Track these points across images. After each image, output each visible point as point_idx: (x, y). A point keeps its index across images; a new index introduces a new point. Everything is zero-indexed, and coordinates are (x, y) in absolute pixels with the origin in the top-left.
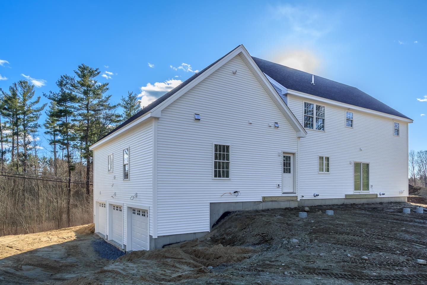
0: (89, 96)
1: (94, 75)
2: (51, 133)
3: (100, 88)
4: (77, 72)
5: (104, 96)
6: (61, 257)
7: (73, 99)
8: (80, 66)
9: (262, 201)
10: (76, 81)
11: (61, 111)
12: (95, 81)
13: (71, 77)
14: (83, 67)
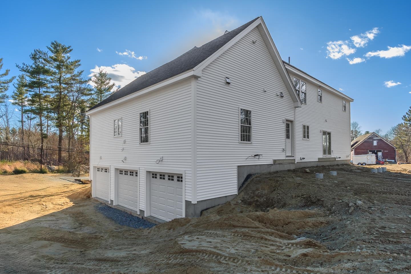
0: (61, 70)
1: (66, 51)
2: (19, 104)
3: (72, 63)
4: (50, 48)
5: (76, 71)
6: (73, 227)
7: (46, 72)
8: (53, 43)
9: (272, 163)
10: (48, 56)
11: (34, 83)
12: (68, 57)
13: (45, 52)
14: (55, 44)
